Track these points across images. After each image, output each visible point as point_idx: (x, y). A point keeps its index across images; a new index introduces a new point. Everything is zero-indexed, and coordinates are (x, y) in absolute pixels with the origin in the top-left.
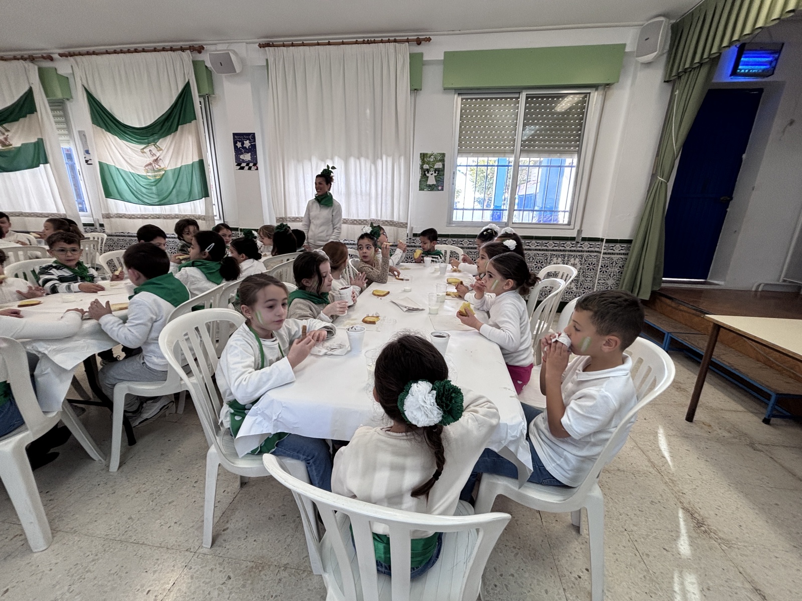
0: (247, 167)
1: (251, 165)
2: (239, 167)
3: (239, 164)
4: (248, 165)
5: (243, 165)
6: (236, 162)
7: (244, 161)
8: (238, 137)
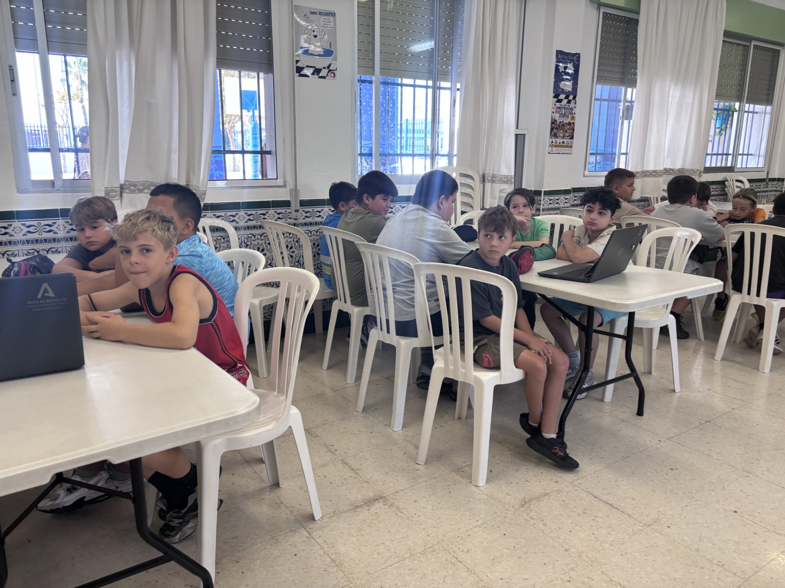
0: (567, 100)
1: (571, 97)
2: (556, 99)
3: (556, 96)
4: (567, 97)
5: (562, 97)
6: (554, 93)
7: (563, 92)
8: (562, 56)
